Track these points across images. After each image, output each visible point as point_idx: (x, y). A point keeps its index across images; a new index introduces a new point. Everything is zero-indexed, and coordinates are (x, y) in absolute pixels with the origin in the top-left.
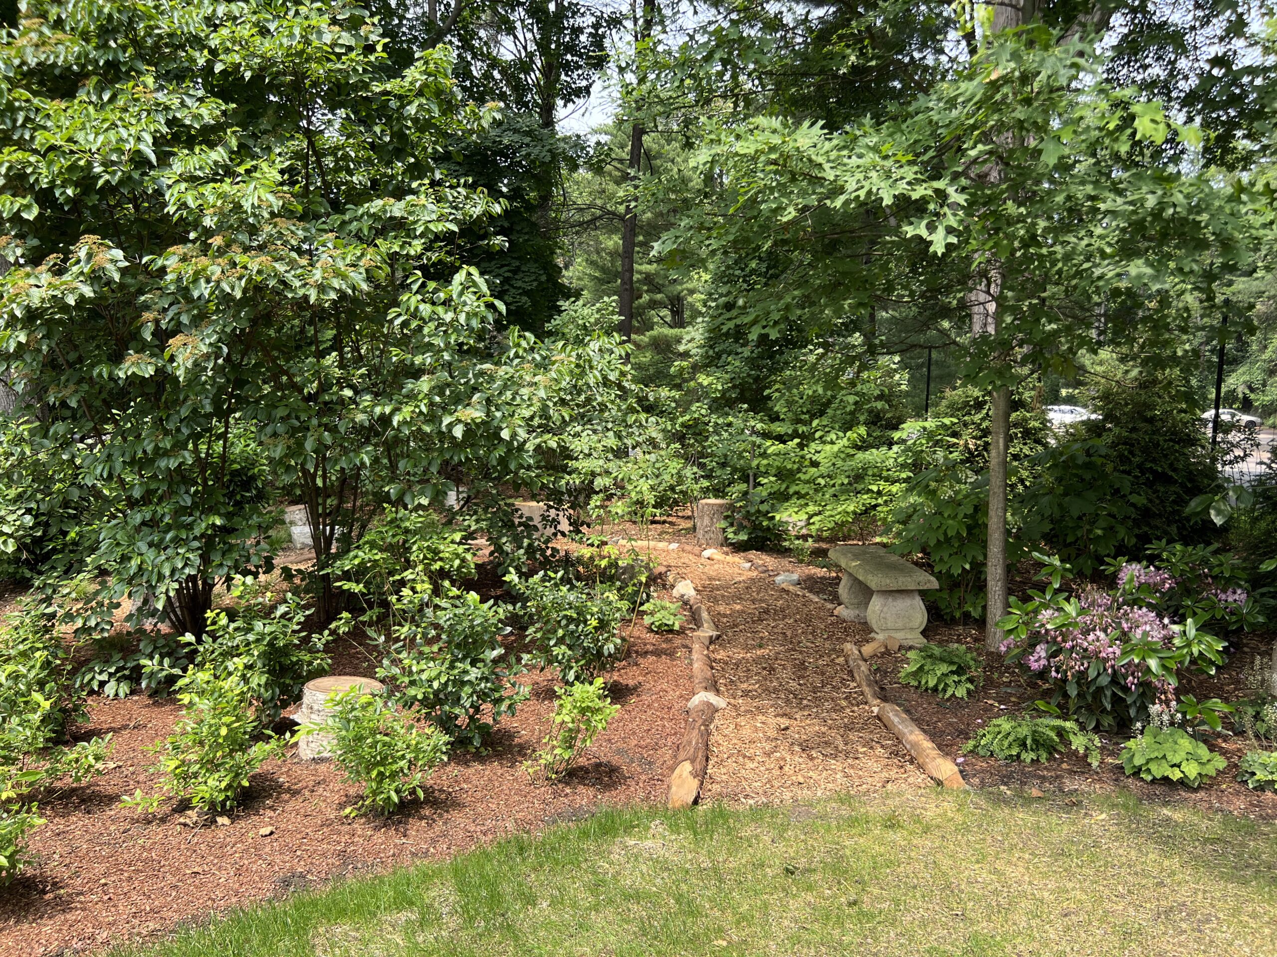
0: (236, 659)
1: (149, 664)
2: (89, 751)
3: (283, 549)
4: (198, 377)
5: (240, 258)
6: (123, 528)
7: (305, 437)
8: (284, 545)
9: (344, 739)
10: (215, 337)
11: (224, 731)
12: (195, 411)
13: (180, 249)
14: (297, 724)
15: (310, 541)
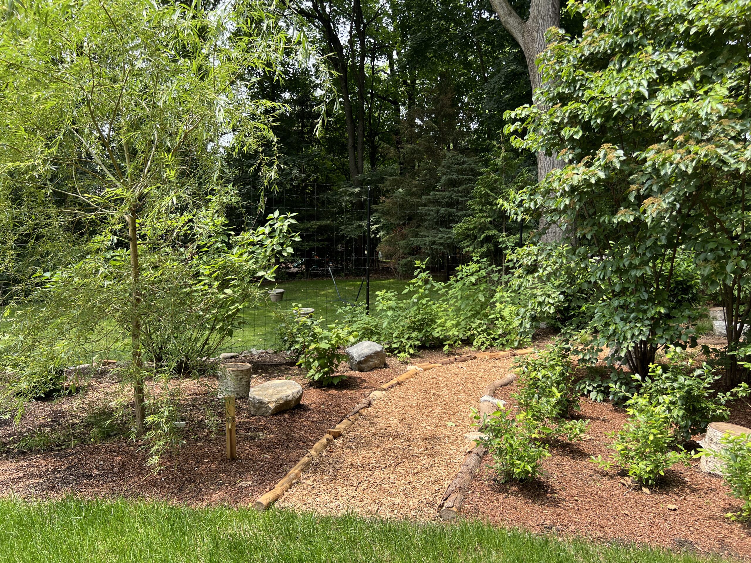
0: (664, 396)
1: (614, 387)
2: (577, 426)
3: (706, 334)
4: (659, 222)
5: (693, 148)
6: (608, 308)
7: (727, 263)
8: (708, 332)
9: (732, 466)
10: (672, 198)
11: (651, 437)
12: (655, 243)
13: (656, 146)
14: (701, 447)
15: (725, 332)
